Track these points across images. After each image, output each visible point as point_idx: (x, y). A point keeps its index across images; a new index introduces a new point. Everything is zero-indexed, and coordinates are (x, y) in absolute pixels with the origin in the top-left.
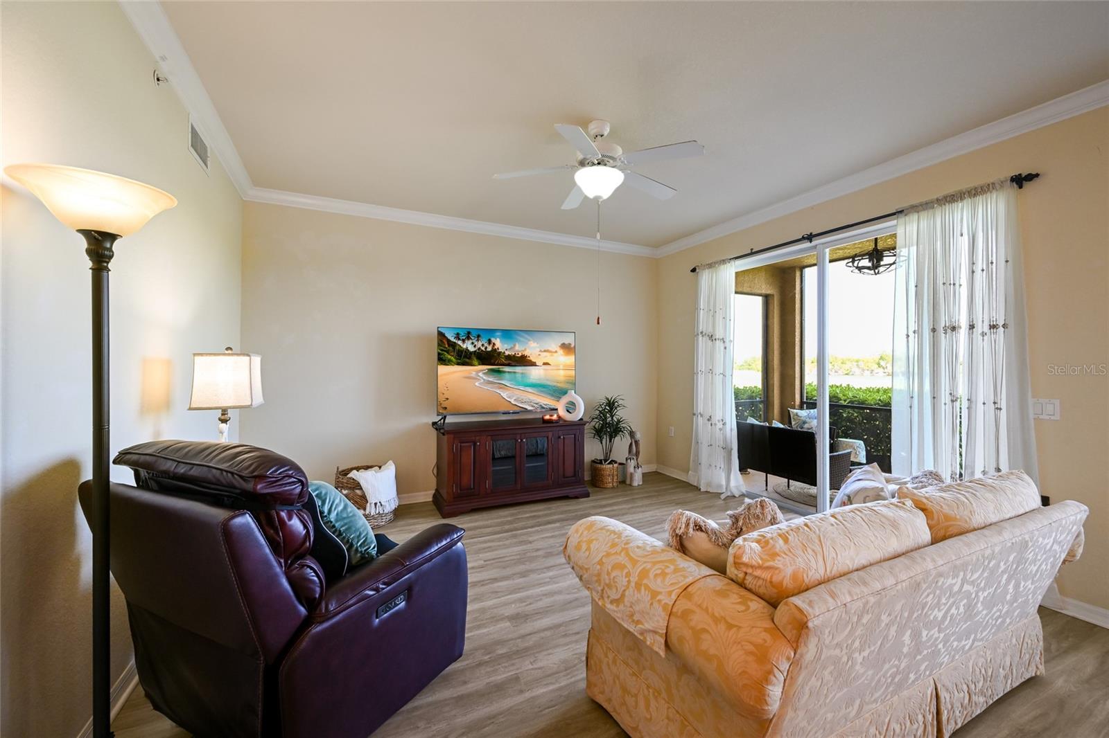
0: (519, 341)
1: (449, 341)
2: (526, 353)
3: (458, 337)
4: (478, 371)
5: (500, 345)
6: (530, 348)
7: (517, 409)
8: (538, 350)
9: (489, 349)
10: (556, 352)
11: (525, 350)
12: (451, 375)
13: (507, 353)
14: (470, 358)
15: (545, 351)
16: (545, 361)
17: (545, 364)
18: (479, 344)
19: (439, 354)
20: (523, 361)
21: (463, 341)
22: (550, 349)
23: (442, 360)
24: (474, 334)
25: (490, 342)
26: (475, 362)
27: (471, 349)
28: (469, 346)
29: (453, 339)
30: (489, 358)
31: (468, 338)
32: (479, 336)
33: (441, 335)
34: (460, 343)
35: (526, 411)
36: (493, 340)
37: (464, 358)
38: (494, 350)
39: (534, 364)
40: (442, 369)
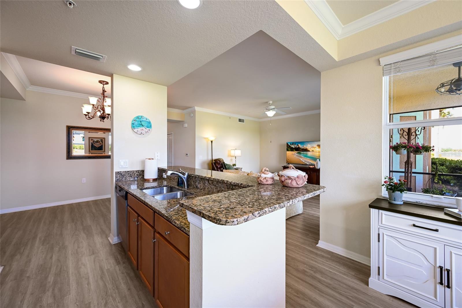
0: (305, 145)
1: (289, 145)
2: (307, 148)
3: (291, 144)
4: (295, 153)
5: (300, 146)
6: (308, 146)
7: (304, 164)
8: (310, 147)
9: (298, 147)
10: (316, 147)
11: (307, 147)
12: (289, 153)
13: (302, 148)
14: (293, 149)
15: (312, 147)
16: (312, 150)
17: (312, 151)
18: (295, 146)
19: (287, 149)
20: (306, 150)
21: (292, 145)
22: (314, 146)
23: (288, 150)
24: (294, 143)
25: (298, 145)
26: (294, 150)
27: (294, 147)
28: (293, 146)
29: (290, 145)
30: (297, 149)
31: (293, 144)
32: (295, 144)
33: (287, 144)
34: (291, 146)
35: (306, 165)
36: (299, 145)
37: (292, 149)
38: (299, 147)
39: (309, 151)
40: (288, 152)
